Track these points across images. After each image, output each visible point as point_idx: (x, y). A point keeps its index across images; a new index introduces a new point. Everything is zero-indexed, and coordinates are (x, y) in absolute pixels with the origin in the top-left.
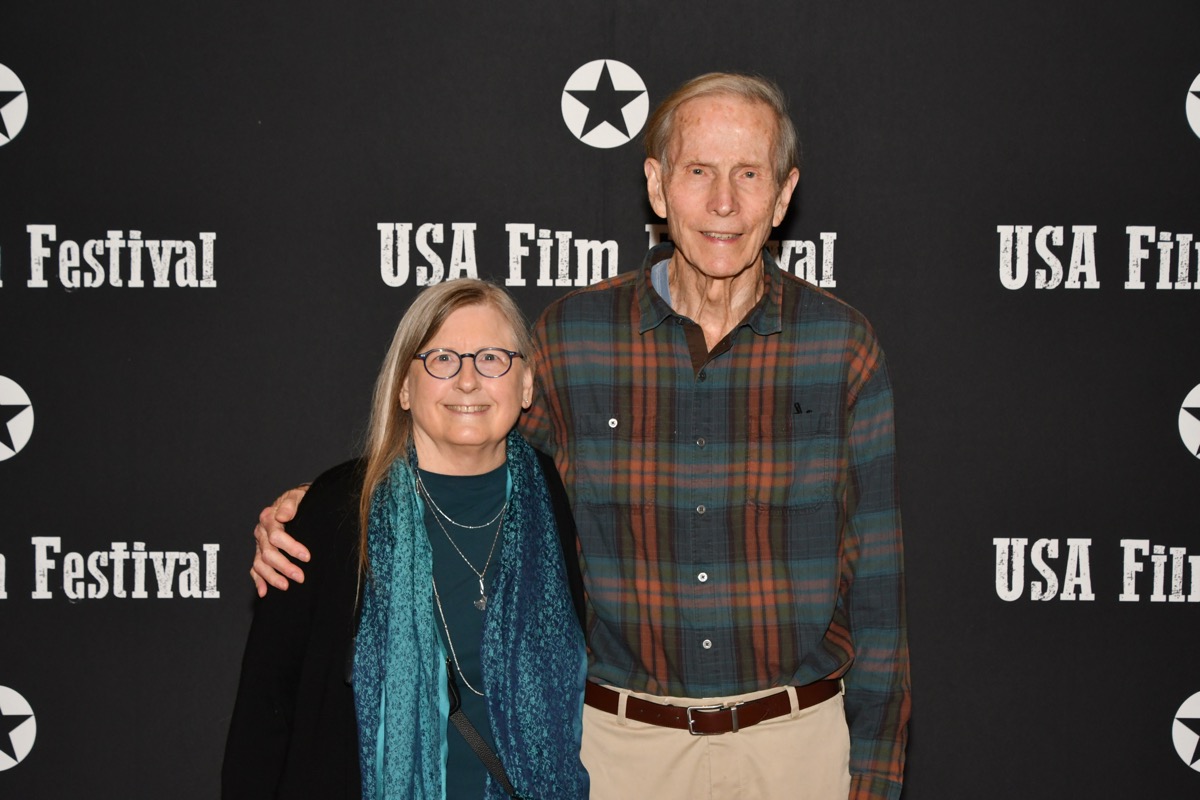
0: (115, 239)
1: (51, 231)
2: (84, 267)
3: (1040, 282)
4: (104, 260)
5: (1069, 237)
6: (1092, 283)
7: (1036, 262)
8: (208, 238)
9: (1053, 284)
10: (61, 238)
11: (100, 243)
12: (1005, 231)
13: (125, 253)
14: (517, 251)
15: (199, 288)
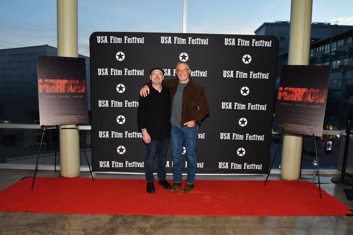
0: (133, 70)
1: (127, 69)
2: (130, 73)
3: (227, 77)
4: (132, 72)
5: (230, 72)
6: (233, 77)
7: (227, 74)
8: (143, 70)
9: (229, 77)
10: (128, 70)
11: (132, 71)
12: (224, 71)
13: (135, 72)
14: (174, 72)
15: (142, 76)
